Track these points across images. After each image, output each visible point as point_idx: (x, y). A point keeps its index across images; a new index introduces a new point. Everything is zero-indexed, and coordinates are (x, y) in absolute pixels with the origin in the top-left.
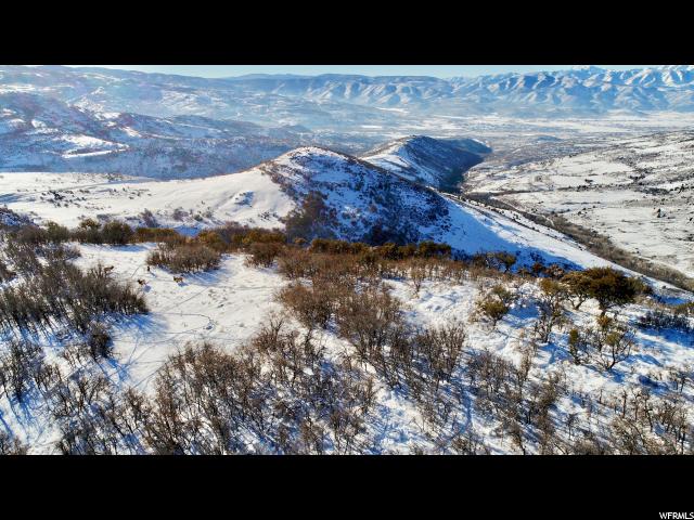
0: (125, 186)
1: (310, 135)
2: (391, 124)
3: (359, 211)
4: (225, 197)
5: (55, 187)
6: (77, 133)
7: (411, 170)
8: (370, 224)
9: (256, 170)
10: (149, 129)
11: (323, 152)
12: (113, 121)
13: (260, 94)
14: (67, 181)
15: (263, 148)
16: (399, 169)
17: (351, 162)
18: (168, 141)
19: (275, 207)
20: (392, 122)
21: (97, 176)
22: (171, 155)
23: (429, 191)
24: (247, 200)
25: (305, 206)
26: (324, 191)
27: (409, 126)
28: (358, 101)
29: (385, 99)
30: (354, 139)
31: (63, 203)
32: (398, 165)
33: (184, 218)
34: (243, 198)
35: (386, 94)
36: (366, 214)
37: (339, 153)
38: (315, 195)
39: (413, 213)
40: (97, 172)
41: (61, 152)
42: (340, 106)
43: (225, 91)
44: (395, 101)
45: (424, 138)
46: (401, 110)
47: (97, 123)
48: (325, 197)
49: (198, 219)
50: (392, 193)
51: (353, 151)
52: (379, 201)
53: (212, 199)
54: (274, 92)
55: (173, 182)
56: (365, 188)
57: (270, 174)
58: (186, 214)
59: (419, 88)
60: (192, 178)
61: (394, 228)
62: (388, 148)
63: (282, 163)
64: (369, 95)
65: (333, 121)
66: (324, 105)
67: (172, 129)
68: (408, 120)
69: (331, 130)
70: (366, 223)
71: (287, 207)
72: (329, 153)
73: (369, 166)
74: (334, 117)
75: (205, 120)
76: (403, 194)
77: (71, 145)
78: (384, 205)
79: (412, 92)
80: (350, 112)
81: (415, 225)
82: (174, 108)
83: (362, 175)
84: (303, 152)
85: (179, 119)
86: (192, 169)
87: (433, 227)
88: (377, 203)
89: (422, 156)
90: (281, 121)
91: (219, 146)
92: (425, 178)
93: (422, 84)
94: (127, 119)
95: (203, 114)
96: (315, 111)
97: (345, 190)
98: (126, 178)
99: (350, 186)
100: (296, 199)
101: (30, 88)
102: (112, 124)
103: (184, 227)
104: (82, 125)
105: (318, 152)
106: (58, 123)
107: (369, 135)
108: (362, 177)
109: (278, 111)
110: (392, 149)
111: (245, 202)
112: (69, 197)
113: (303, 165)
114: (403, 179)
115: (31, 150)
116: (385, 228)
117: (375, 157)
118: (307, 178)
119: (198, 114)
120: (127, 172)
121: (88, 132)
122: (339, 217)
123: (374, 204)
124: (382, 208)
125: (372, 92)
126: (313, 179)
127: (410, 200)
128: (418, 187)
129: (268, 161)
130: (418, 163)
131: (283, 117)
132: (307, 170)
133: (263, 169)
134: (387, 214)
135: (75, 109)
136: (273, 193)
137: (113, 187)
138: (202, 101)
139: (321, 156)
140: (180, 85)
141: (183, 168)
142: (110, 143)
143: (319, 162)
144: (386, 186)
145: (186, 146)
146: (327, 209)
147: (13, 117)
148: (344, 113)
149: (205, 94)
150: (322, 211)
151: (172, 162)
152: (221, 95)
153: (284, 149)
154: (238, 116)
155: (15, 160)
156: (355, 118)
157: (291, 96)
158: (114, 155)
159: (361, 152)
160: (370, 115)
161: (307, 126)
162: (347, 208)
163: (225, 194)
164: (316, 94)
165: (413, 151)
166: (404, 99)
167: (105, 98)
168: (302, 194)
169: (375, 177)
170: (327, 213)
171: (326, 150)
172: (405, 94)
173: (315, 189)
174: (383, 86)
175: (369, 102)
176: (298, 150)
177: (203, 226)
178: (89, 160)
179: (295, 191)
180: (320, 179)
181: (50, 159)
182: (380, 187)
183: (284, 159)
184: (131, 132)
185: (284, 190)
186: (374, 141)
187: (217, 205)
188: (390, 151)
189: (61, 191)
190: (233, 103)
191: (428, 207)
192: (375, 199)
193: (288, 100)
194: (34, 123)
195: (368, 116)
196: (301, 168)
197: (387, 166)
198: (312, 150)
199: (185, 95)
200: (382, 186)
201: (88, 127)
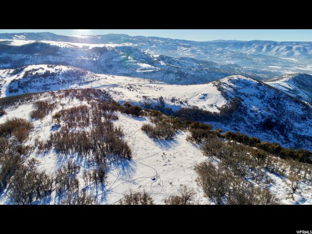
0: (155, 85)
1: (241, 69)
2: (286, 66)
3: (260, 110)
4: (195, 95)
5: (131, 83)
6: (143, 62)
7: (294, 91)
8: (265, 117)
9: (211, 84)
10: (170, 63)
11: (245, 78)
12: (157, 58)
13: (220, 49)
14: (135, 81)
15: (216, 73)
16: (287, 90)
17: (260, 84)
18: (176, 68)
19: (217, 102)
20: (287, 65)
21: (146, 80)
22: (176, 73)
23: (304, 104)
24: (204, 97)
25: (231, 103)
26: (243, 97)
27: (297, 68)
28: (269, 54)
29: (285, 53)
30: (263, 72)
31: (132, 89)
32: (287, 88)
33: (176, 102)
34: (203, 96)
35: (286, 51)
36: (264, 112)
37: (254, 79)
38: (238, 99)
39: (292, 115)
40: (147, 78)
41: (136, 69)
42: (259, 56)
43: (204, 47)
44: (291, 55)
45: (306, 75)
46: (294, 59)
47: (151, 59)
48: (243, 100)
49: (181, 103)
50: (281, 103)
51: (262, 79)
52: (272, 106)
53: (189, 95)
54: (226, 48)
55: (174, 86)
56: (265, 98)
57: (217, 86)
58: (177, 100)
59: (306, 48)
60: (182, 85)
61: (279, 121)
62: (283, 78)
63: (224, 82)
64: (276, 51)
65: (254, 63)
66: (250, 55)
67: (178, 63)
68: (297, 64)
69: (252, 68)
70: (263, 117)
71: (222, 103)
72: (249, 79)
73: (269, 87)
74: (254, 61)
75: (193, 60)
76: (288, 103)
77: (140, 67)
78: (275, 108)
79: (302, 50)
80: (264, 59)
81: (292, 121)
82: (181, 54)
83: (265, 91)
84: (235, 77)
85: (182, 58)
86: (183, 81)
87: (303, 124)
88: (271, 106)
89: (303, 84)
90: (227, 62)
91: (197, 71)
92: (302, 96)
93: (309, 46)
94: (162, 58)
95: (192, 57)
96: (245, 58)
97: (254, 98)
98: (156, 82)
99: (257, 96)
100: (227, 100)
101: (131, 44)
102: (156, 59)
103: (174, 106)
104: (145, 59)
105: (243, 78)
106: (137, 58)
107: (273, 71)
108: (264, 93)
109: (227, 57)
110: (284, 79)
111: (203, 98)
112: (134, 87)
113: (234, 83)
114: (289, 96)
115: (126, 68)
116: (273, 121)
117: (273, 82)
118: (235, 90)
119: (190, 57)
120: (158, 80)
121: (147, 62)
122: (248, 111)
123: (269, 107)
124: (273, 110)
125: (278, 50)
126: (238, 91)
127: (291, 107)
128: (297, 101)
129: (217, 80)
130: (300, 88)
131: (229, 60)
132: (235, 86)
133: (214, 83)
134: (275, 113)
135: (144, 53)
136: (217, 95)
137: (150, 85)
138: (193, 51)
139: (244, 80)
140: (185, 44)
141: (180, 80)
142: (153, 67)
143: (243, 83)
144: (278, 99)
145: (183, 70)
146: (242, 106)
147: (123, 55)
148: (260, 59)
149: (195, 48)
150: (240, 107)
151: (176, 76)
152: (202, 49)
153: (226, 75)
154: (208, 58)
155: (121, 71)
156: (266, 62)
157: (234, 50)
158: (154, 72)
159: (266, 80)
160: (275, 61)
161: (240, 65)
162: (254, 107)
163: (195, 93)
164: (247, 50)
165: (297, 81)
166: (297, 53)
167: (155, 49)
168: (231, 97)
169: (272, 93)
170: (242, 108)
171: (248, 77)
172: (298, 51)
173: (238, 96)
174: (285, 47)
175: (276, 54)
176: (233, 76)
177: (183, 106)
178: (145, 73)
179: (228, 96)
180: (241, 91)
181: (132, 72)
182: (274, 98)
183: (225, 80)
184: (162, 63)
185: (222, 95)
186: (275, 74)
187: (190, 98)
188: (283, 80)
189: (132, 85)
190: (207, 53)
191: (302, 113)
192: (270, 105)
193: (232, 52)
194: (129, 58)
195: (274, 61)
196: (233, 85)
197: (280, 88)
198: (240, 76)
199: (187, 48)
200: (276, 98)
201: (147, 60)
